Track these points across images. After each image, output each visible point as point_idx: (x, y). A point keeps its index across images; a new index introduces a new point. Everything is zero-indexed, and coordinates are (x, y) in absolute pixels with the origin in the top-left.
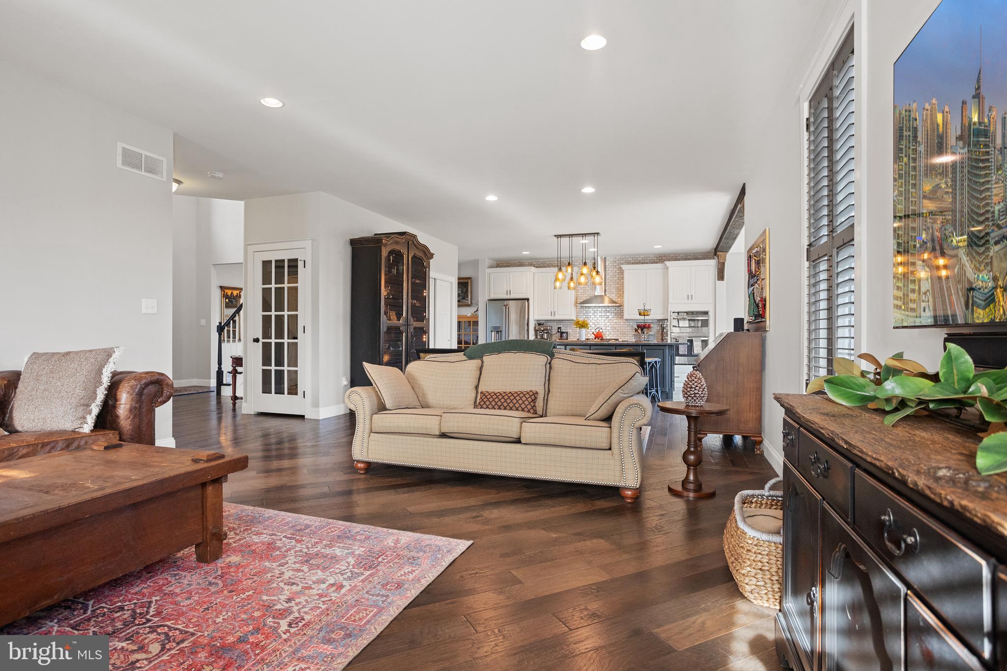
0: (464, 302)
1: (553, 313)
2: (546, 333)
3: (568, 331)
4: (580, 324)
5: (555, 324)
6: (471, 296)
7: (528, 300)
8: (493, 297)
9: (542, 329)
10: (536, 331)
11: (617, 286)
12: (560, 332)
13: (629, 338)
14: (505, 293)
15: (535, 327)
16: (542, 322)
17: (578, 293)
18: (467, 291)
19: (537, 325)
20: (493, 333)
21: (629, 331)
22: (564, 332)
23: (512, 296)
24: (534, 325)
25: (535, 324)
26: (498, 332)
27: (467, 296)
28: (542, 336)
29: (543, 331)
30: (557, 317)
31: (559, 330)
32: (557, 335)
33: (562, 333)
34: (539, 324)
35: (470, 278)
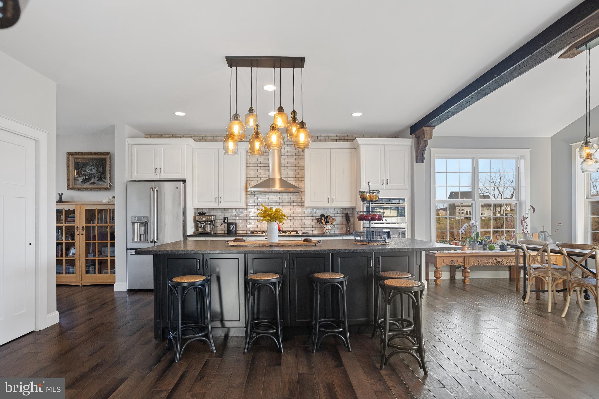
0: (101, 185)
1: (218, 200)
2: (210, 224)
3: (237, 221)
4: (269, 215)
5: (220, 213)
6: (110, 177)
7: (184, 181)
8: (136, 176)
9: (204, 219)
10: (196, 222)
11: (294, 168)
12: (227, 223)
13: (308, 229)
14: (154, 171)
15: (195, 217)
16: (204, 210)
17: (249, 176)
18: (104, 171)
19: (197, 214)
20: (136, 224)
21: (309, 220)
22: (232, 224)
23: (163, 176)
24: (193, 215)
25: (195, 213)
26: (143, 223)
27: (105, 177)
28: (204, 228)
29: (205, 222)
30: (223, 205)
31: (226, 221)
32: (223, 226)
33: (229, 224)
34: (201, 214)
35: (108, 154)
